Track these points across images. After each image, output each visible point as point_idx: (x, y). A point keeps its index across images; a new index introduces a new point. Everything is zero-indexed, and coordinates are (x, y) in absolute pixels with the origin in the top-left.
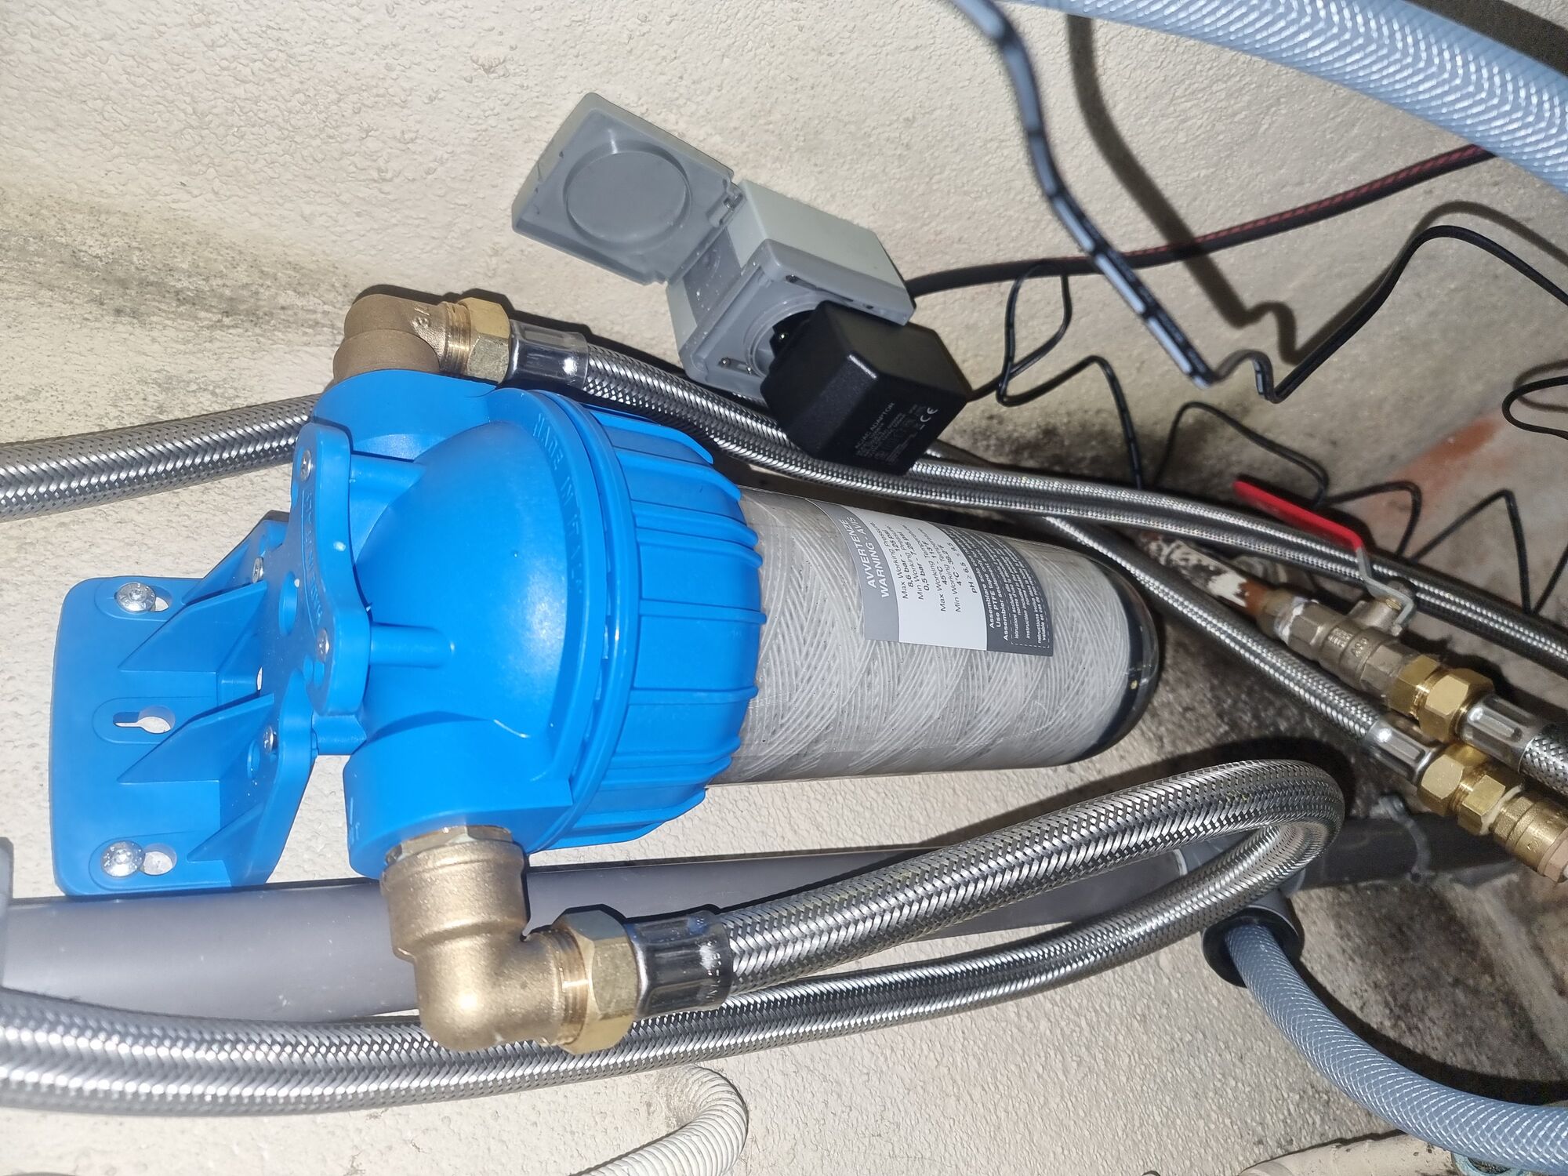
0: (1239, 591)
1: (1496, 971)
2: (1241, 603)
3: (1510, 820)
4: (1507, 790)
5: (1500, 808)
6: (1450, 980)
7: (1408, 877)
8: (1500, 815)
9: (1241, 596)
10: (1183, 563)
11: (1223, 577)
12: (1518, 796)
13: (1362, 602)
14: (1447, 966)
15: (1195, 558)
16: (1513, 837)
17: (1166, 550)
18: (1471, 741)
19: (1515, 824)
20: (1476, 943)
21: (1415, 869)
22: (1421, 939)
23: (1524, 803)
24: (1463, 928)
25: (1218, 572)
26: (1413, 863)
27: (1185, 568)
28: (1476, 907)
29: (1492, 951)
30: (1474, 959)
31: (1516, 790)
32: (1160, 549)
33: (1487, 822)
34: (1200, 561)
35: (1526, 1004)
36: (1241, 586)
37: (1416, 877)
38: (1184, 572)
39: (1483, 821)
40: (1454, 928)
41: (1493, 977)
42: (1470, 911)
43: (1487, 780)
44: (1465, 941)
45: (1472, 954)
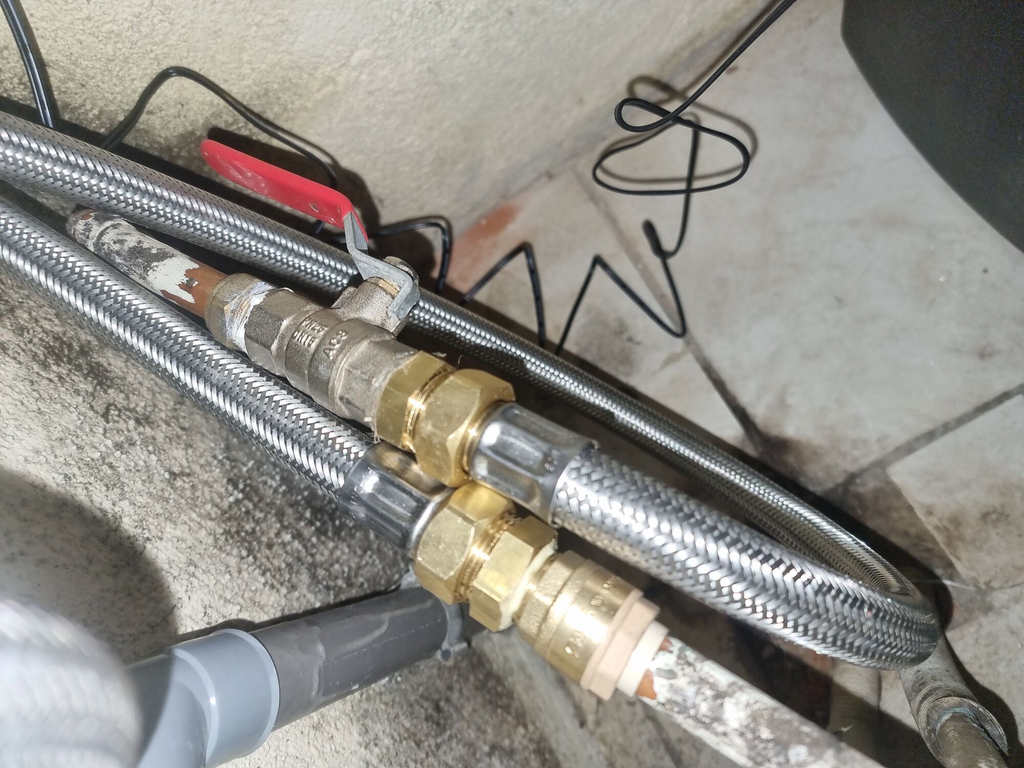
0: (185, 280)
1: (528, 718)
2: (188, 298)
3: (540, 604)
4: (536, 553)
5: (524, 584)
6: (486, 749)
7: (439, 654)
8: (527, 597)
9: (186, 287)
10: (116, 247)
11: (167, 261)
12: (550, 560)
13: (351, 289)
14: (484, 732)
15: (134, 238)
16: (545, 636)
17: (96, 230)
18: (484, 478)
19: (547, 611)
20: (510, 694)
21: (445, 645)
22: (458, 710)
23: (559, 572)
24: (499, 681)
25: (162, 256)
26: (443, 640)
27: (118, 253)
28: (510, 653)
29: (524, 697)
30: (509, 713)
31: (548, 550)
32: (88, 229)
33: (508, 610)
34: (139, 242)
35: (554, 745)
36: (188, 273)
37: (446, 654)
38: (118, 260)
39: (503, 609)
40: (491, 683)
41: (525, 726)
42: (506, 660)
43: (509, 541)
44: (499, 695)
45: (507, 708)
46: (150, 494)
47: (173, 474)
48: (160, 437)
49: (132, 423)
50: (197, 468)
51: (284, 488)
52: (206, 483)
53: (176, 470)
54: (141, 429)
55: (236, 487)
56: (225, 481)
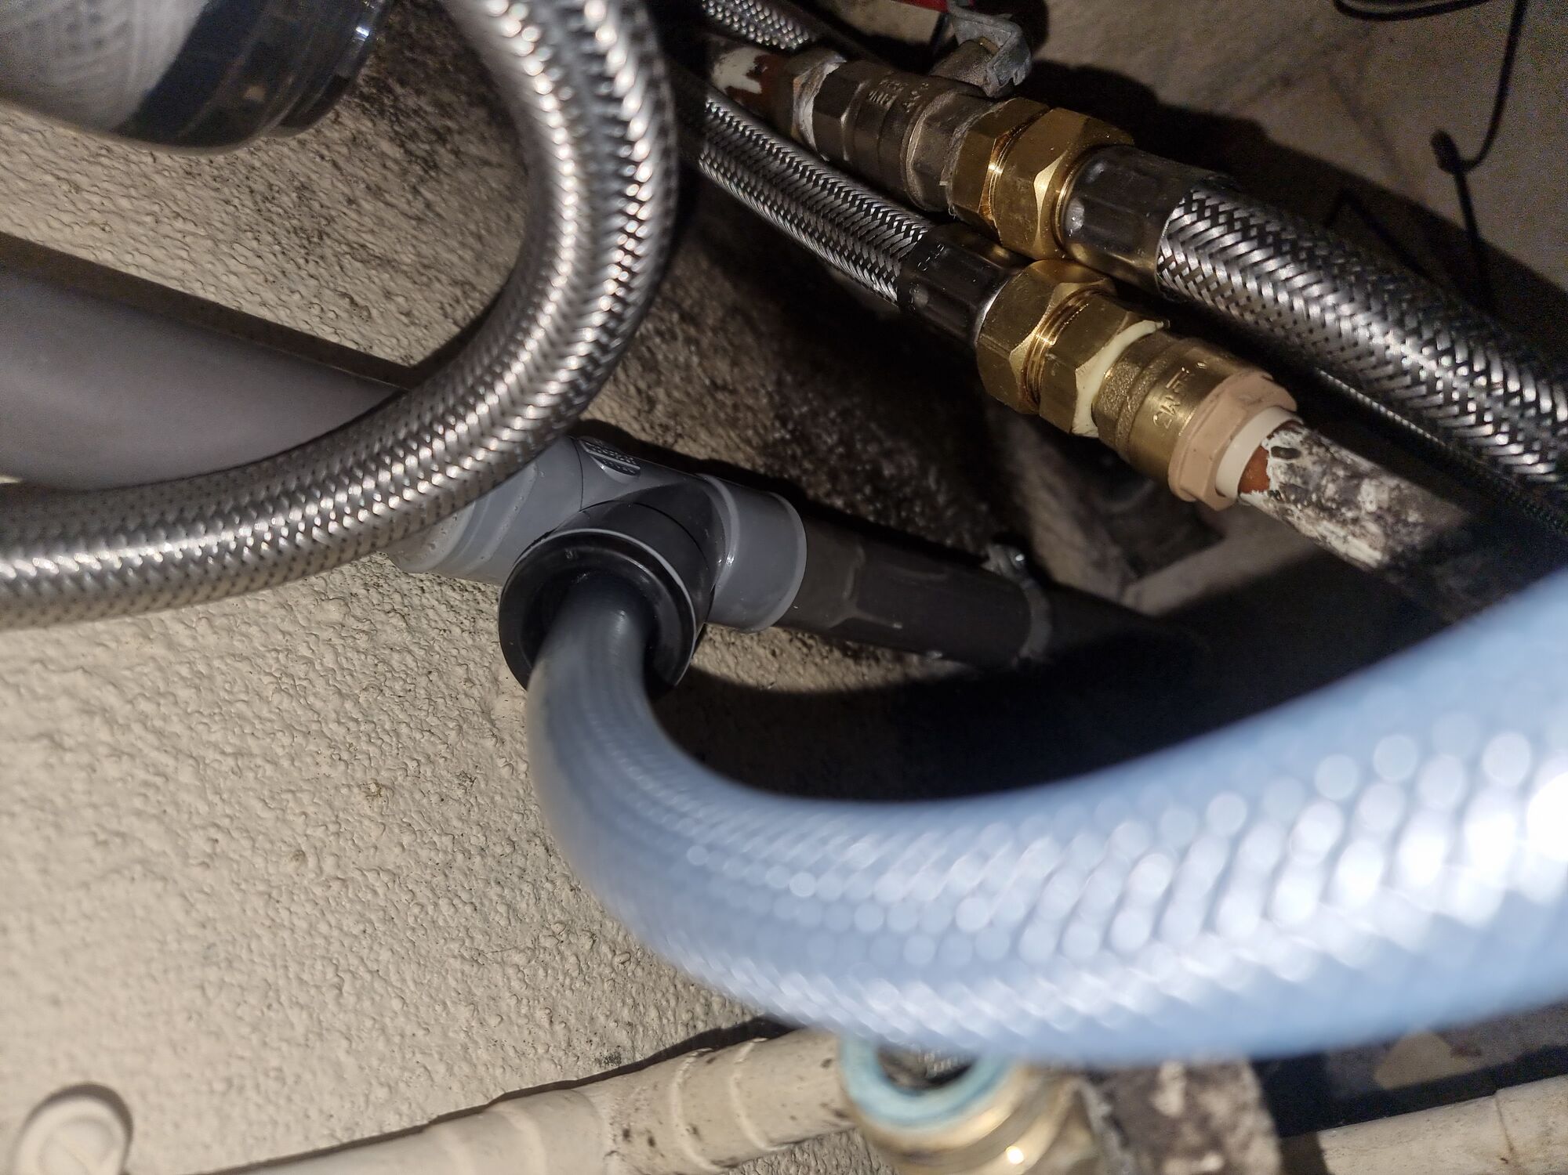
0: (754, 66)
2: (754, 86)
9: (753, 77)
11: (736, 52)
21: (1025, 652)
26: (1023, 640)
36: (758, 59)
46: (688, 394)
47: (713, 383)
48: (705, 342)
49: (675, 317)
50: (742, 390)
51: (841, 450)
52: (749, 408)
53: (719, 382)
54: (685, 326)
55: (784, 425)
56: (772, 415)
